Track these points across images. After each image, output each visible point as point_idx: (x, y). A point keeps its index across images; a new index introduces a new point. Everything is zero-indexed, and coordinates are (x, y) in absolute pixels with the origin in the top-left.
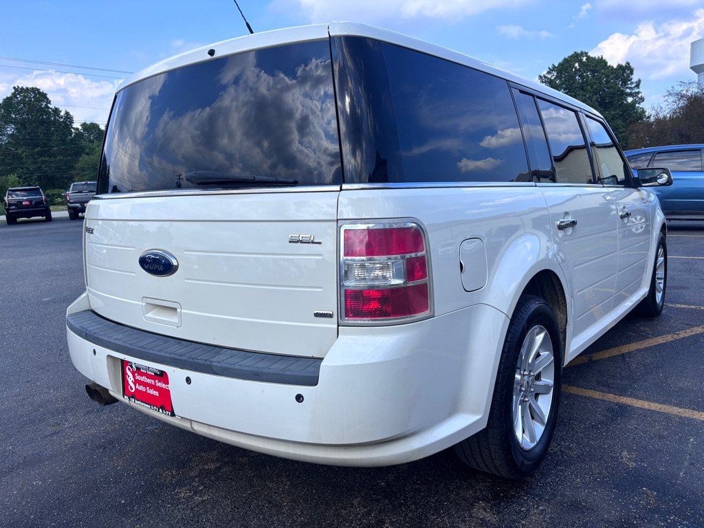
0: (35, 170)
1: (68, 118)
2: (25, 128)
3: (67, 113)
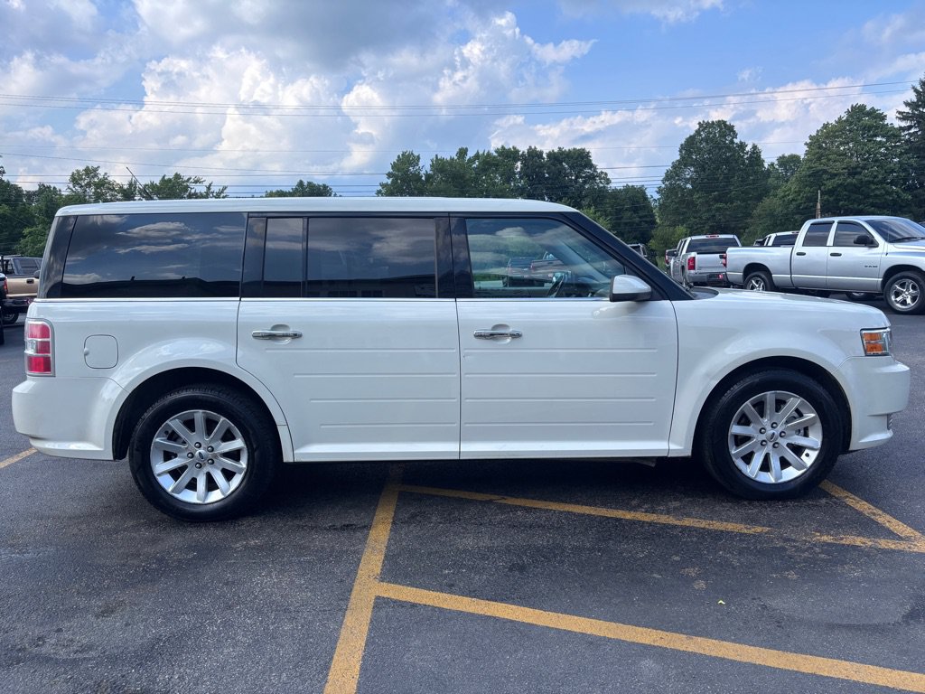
0: (708, 219)
1: (754, 153)
2: (704, 170)
3: (755, 147)
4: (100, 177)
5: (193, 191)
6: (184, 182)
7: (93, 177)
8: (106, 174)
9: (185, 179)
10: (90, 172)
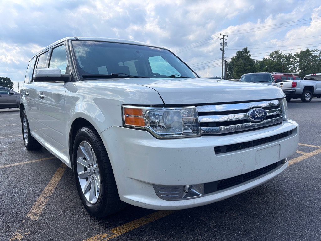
4: (280, 53)
5: (314, 55)
6: (310, 52)
7: (277, 54)
8: (282, 52)
9: (311, 50)
10: (276, 52)
